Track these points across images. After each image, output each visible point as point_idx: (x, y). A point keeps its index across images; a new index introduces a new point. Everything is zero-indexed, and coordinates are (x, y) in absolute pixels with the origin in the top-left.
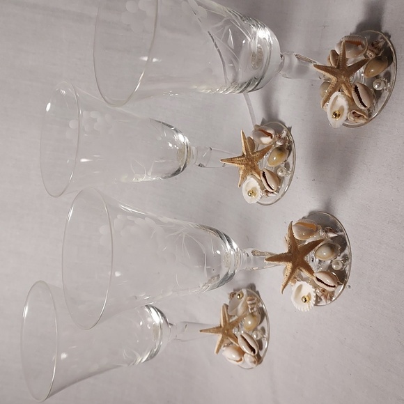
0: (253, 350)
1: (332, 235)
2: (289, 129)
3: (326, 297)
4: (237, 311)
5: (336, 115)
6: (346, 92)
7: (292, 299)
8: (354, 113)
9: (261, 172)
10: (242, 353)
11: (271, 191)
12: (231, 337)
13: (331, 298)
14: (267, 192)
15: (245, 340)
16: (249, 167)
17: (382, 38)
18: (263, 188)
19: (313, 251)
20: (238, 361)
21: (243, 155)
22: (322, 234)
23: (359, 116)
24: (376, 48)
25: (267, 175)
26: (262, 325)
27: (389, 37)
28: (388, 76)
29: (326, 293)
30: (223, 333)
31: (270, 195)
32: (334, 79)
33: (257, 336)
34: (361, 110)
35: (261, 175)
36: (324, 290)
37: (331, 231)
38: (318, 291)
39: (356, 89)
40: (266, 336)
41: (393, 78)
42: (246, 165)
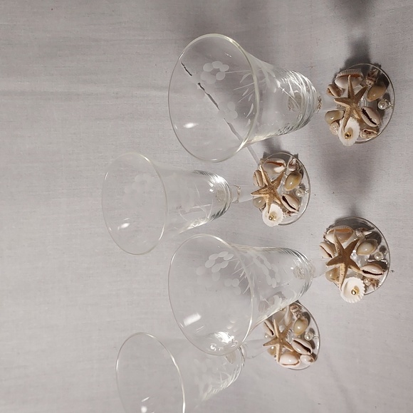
0: (308, 350)
1: (367, 233)
2: (296, 156)
3: (374, 285)
4: (284, 320)
5: (348, 136)
6: (356, 116)
7: (342, 295)
8: (365, 131)
9: (281, 197)
10: (298, 355)
11: (293, 210)
12: (286, 345)
13: (377, 285)
14: (289, 212)
15: (299, 343)
16: (272, 195)
17: (374, 68)
18: (284, 210)
19: (354, 251)
20: (295, 365)
21: (266, 186)
22: (358, 234)
23: (370, 133)
24: (373, 77)
25: (288, 198)
26: (310, 327)
27: (380, 66)
28: (387, 97)
29: (373, 282)
30: (280, 343)
31: (292, 214)
32: (348, 107)
33: (309, 337)
34: (371, 128)
35: (282, 200)
36: (372, 280)
37: (364, 230)
38: (367, 282)
39: (364, 112)
40: (317, 334)
41: (392, 98)
42: (270, 193)
